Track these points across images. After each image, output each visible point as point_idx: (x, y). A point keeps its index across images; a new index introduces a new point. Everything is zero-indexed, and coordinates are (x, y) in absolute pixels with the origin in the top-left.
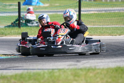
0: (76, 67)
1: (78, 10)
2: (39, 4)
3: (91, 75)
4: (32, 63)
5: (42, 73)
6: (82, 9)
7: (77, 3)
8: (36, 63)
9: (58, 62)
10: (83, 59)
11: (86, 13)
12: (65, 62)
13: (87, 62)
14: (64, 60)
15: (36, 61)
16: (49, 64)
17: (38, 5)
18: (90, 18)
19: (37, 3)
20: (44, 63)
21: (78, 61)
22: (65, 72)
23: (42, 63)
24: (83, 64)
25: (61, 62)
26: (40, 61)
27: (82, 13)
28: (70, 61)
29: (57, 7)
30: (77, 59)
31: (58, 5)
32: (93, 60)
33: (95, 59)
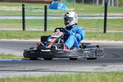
0: (102, 71)
1: (104, 15)
2: (65, 8)
3: (118, 79)
4: (59, 66)
5: (70, 76)
6: (108, 14)
7: (103, 8)
8: (63, 66)
9: (84, 66)
10: (109, 64)
11: (111, 18)
12: (92, 65)
13: (113, 67)
14: (90, 64)
15: (63, 65)
16: (75, 67)
17: (63, 9)
18: (116, 23)
19: (63, 7)
20: (70, 66)
21: (104, 65)
22: (92, 75)
23: (68, 66)
24: (109, 69)
25: (87, 65)
26: (66, 64)
27: (108, 18)
28: (96, 66)
29: (82, 11)
30: (104, 64)
31: (83, 9)
32: (119, 64)
33: (121, 64)
